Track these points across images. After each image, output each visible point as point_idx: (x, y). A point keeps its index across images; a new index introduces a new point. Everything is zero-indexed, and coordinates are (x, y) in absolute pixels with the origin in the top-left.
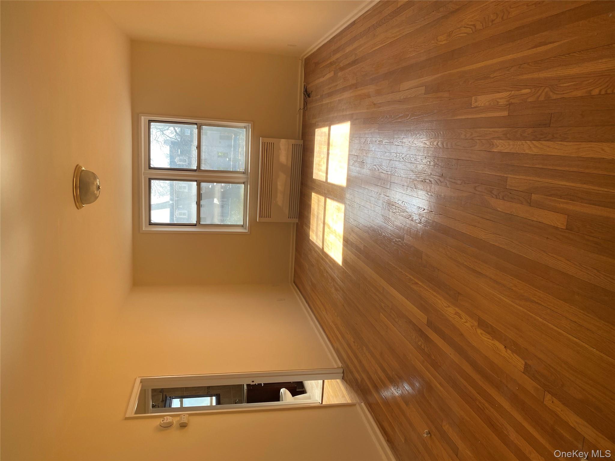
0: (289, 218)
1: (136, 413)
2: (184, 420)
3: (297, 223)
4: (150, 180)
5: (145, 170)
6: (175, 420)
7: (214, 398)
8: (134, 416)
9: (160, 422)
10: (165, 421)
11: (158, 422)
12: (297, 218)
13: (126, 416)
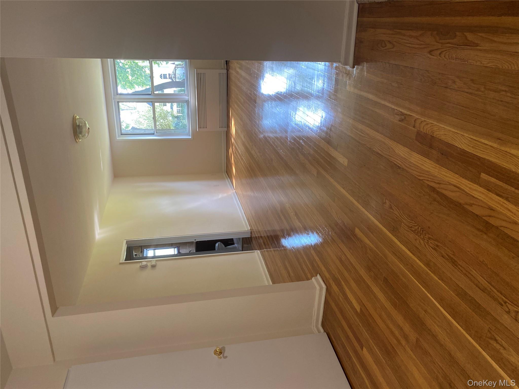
0: (220, 128)
1: (125, 261)
2: (154, 263)
3: (226, 131)
4: (118, 102)
5: (114, 96)
6: (149, 264)
7: (176, 249)
8: (124, 262)
9: (140, 265)
10: (143, 264)
11: (138, 265)
12: (226, 127)
13: (120, 262)
